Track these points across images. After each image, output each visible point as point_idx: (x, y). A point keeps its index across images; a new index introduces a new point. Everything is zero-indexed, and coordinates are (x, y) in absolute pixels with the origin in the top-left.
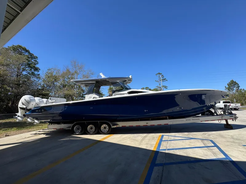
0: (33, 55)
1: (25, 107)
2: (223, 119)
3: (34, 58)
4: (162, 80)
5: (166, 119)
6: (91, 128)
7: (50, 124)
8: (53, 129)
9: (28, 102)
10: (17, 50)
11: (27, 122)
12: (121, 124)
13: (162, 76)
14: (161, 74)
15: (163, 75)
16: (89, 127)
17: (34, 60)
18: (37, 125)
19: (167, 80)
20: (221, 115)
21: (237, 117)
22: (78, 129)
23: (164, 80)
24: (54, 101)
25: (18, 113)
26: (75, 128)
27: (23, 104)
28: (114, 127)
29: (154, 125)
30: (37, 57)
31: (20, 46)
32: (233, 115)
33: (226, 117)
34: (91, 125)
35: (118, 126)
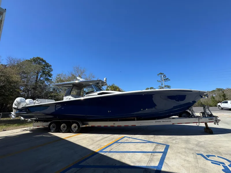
0: (48, 64)
1: (16, 107)
2: (200, 121)
3: (49, 66)
4: (164, 80)
5: (134, 120)
6: (64, 127)
7: (36, 122)
8: (42, 126)
9: (19, 103)
10: (37, 61)
11: (21, 120)
12: (91, 124)
13: (163, 76)
14: (163, 74)
15: (165, 75)
16: (62, 125)
17: (50, 68)
18: (30, 122)
19: (169, 80)
20: (198, 117)
21: (220, 120)
22: (54, 127)
23: (166, 80)
24: (40, 102)
25: (13, 112)
26: (51, 126)
27: (15, 105)
28: (83, 127)
29: (121, 126)
30: (51, 66)
31: (38, 58)
32: (214, 118)
33: (204, 120)
34: (64, 124)
35: (87, 126)
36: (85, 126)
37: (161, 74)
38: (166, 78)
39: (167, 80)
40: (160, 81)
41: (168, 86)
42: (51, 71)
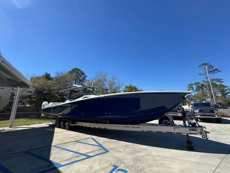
14: (208, 64)
15: (210, 66)
19: (220, 71)
23: (214, 71)
35: (75, 125)
36: (73, 125)
37: (205, 64)
38: (214, 69)
39: (216, 71)
40: (203, 74)
41: (217, 79)
42: (86, 77)
